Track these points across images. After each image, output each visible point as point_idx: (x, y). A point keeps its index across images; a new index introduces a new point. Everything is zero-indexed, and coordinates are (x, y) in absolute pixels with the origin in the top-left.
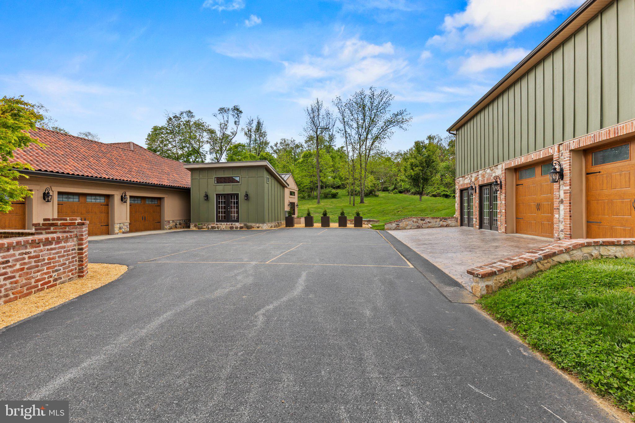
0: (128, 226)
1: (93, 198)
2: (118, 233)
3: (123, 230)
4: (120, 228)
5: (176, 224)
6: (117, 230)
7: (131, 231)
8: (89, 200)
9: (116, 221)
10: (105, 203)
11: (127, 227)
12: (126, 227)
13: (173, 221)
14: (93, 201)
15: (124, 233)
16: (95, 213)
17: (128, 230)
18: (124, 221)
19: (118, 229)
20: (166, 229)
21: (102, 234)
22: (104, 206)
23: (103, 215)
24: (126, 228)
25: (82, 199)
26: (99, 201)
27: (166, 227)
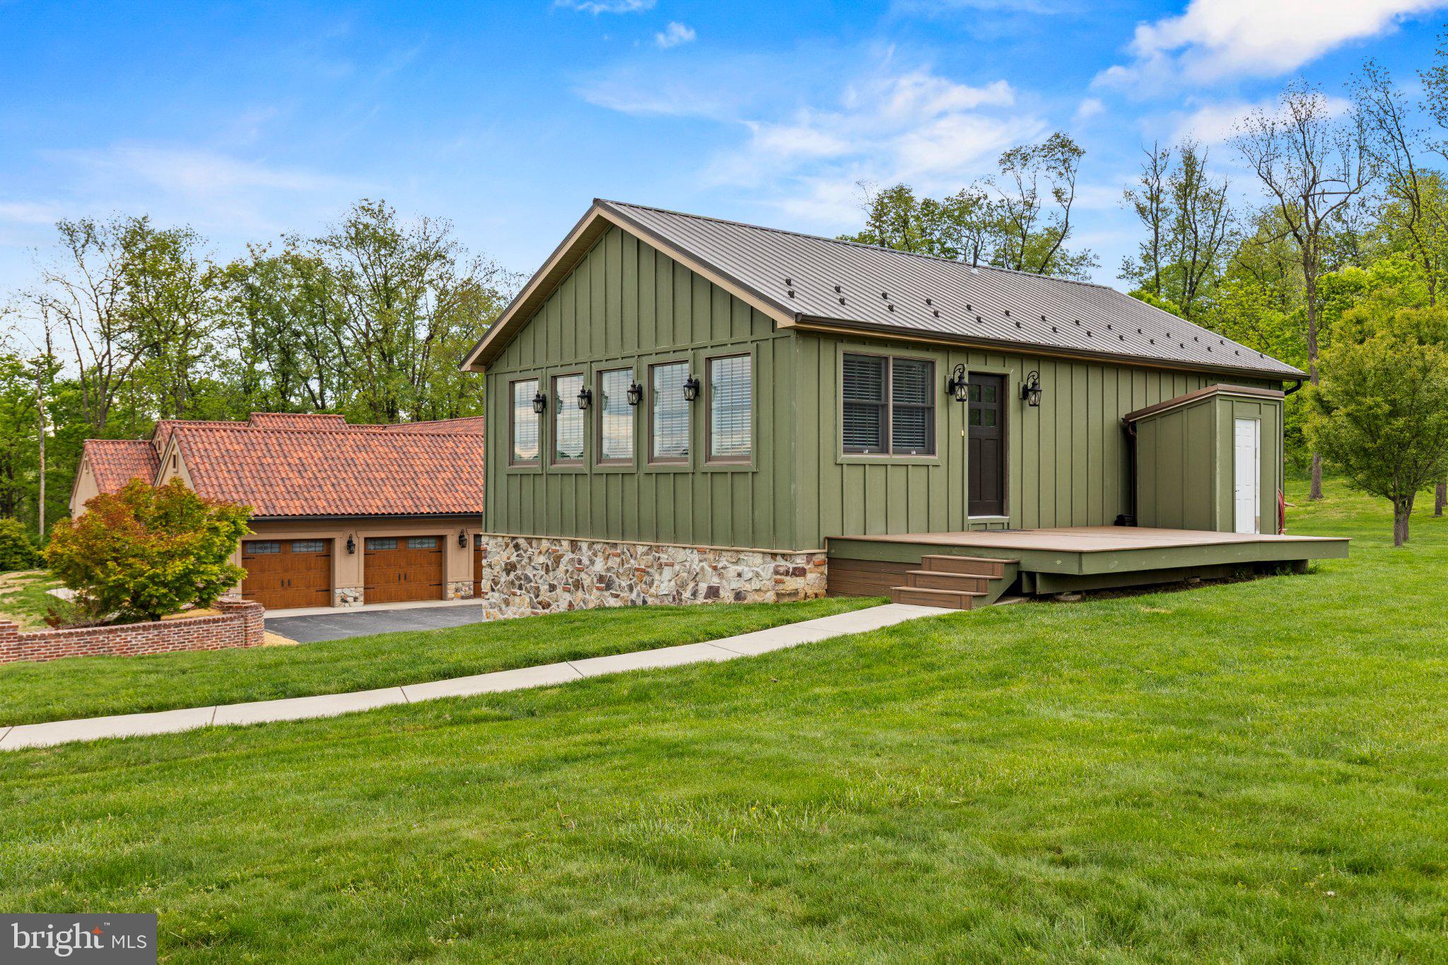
0: (472, 587)
1: (418, 541)
2: (452, 599)
3: (463, 593)
4: (457, 590)
6: (450, 593)
7: (476, 595)
8: (411, 545)
9: (449, 579)
10: (437, 549)
11: (470, 589)
12: (467, 589)
14: (418, 546)
15: (463, 598)
16: (422, 564)
17: (472, 593)
18: (465, 578)
19: (453, 591)
21: (431, 598)
22: (434, 554)
23: (433, 569)
25: (401, 545)
26: (426, 546)
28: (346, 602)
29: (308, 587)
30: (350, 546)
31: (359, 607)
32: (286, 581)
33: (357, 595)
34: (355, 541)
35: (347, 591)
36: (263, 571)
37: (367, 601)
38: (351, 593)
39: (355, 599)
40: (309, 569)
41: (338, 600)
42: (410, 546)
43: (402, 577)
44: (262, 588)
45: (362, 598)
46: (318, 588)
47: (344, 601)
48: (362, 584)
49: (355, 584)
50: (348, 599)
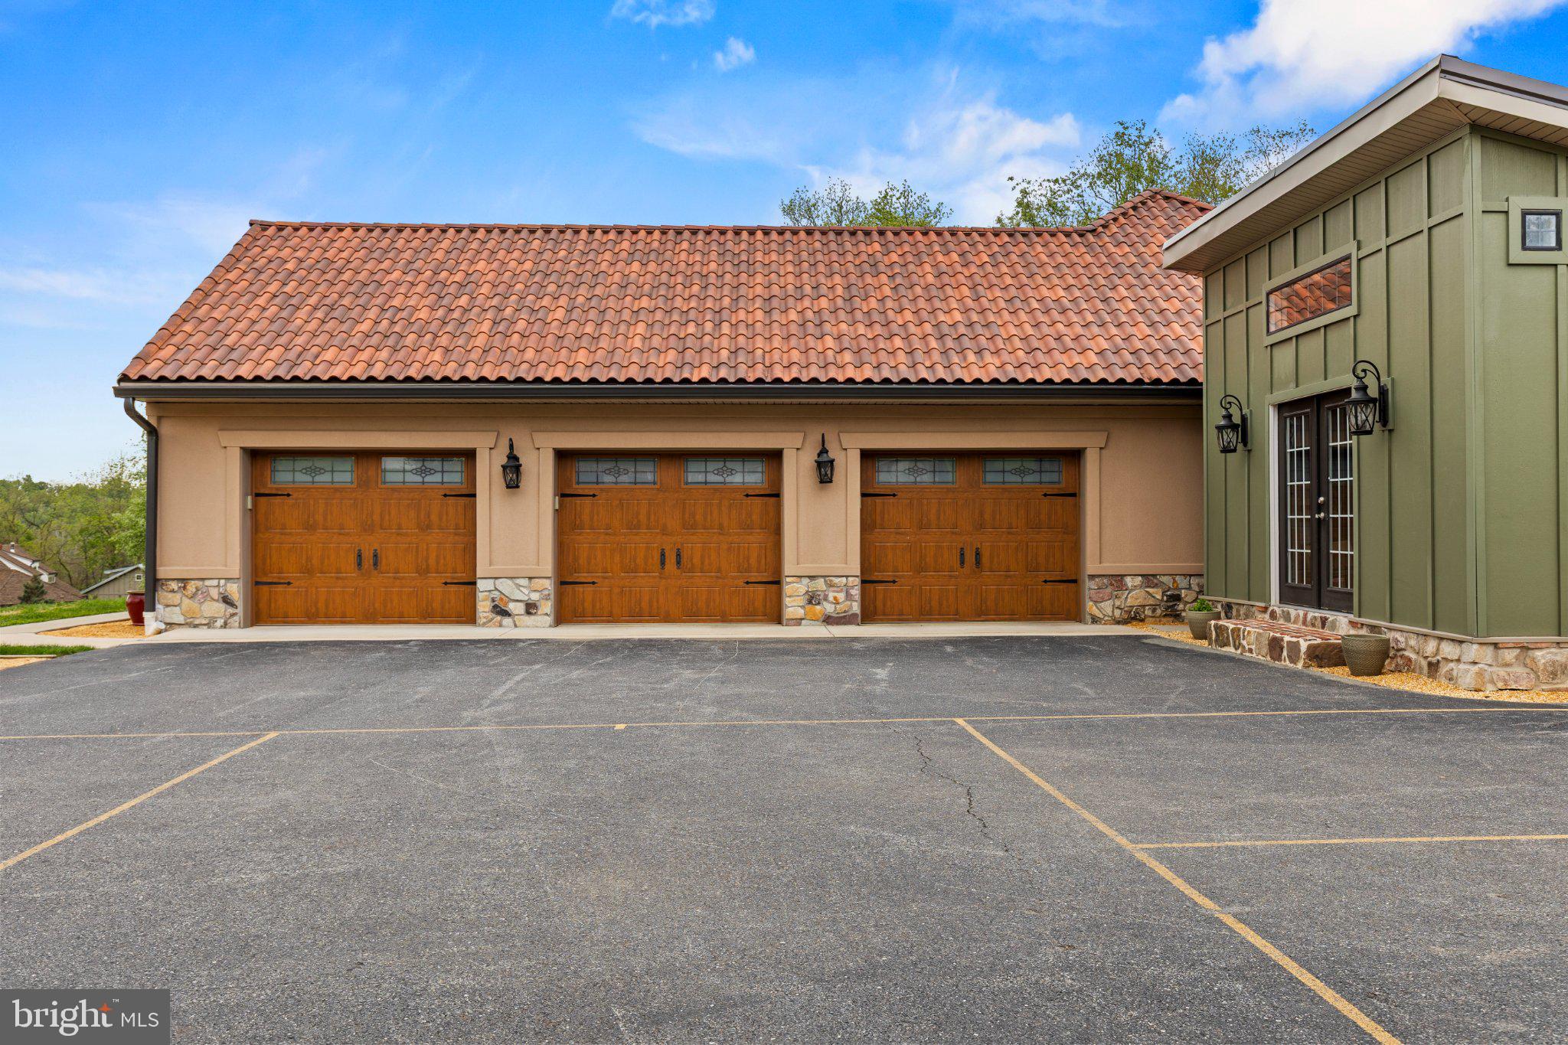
0: (856, 592)
1: (713, 465)
2: (798, 622)
3: (829, 608)
4: (812, 599)
5: (1177, 598)
6: (793, 606)
7: (868, 615)
8: (698, 475)
9: (792, 568)
10: (765, 489)
11: (849, 596)
12: (841, 596)
13: (1149, 579)
14: (713, 479)
15: (828, 620)
16: (721, 527)
17: (856, 608)
18: (838, 567)
19: (802, 601)
20: (1095, 620)
21: (749, 616)
22: (758, 501)
23: (756, 540)
24: (847, 597)
25: (669, 473)
26: (739, 478)
27: (1091, 607)
28: (505, 613)
29: (423, 571)
30: (513, 470)
31: (540, 628)
32: (367, 555)
33: (535, 597)
34: (527, 460)
35: (505, 586)
36: (310, 527)
37: (561, 618)
38: (516, 592)
39: (530, 608)
40: (425, 527)
41: (483, 608)
42: (691, 478)
43: (671, 559)
44: (308, 571)
45: (547, 607)
46: (448, 576)
47: (501, 611)
48: (547, 566)
49: (532, 569)
50: (512, 607)
